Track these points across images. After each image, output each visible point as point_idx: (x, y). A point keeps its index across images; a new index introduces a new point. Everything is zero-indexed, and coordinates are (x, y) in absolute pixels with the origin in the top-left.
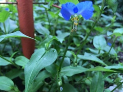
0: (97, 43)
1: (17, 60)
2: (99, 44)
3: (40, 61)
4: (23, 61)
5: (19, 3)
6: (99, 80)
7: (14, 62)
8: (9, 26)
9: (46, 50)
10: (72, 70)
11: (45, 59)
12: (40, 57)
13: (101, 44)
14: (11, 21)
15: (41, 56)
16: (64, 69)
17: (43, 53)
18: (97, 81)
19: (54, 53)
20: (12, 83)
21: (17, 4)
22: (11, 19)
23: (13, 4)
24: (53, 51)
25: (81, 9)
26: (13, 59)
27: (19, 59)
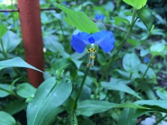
0: (128, 64)
1: (19, 89)
2: (130, 66)
3: (48, 98)
4: (28, 91)
5: (21, 10)
6: (129, 115)
7: (15, 91)
8: (9, 41)
9: (57, 79)
10: (92, 106)
11: (55, 94)
12: (48, 91)
13: (133, 65)
14: (11, 34)
15: (50, 90)
16: (81, 105)
17: (53, 85)
18: (127, 117)
19: (68, 85)
20: (13, 120)
21: (18, 11)
22: (11, 30)
23: (13, 11)
24: (67, 81)
25: (99, 39)
26: (14, 88)
27: (22, 87)
